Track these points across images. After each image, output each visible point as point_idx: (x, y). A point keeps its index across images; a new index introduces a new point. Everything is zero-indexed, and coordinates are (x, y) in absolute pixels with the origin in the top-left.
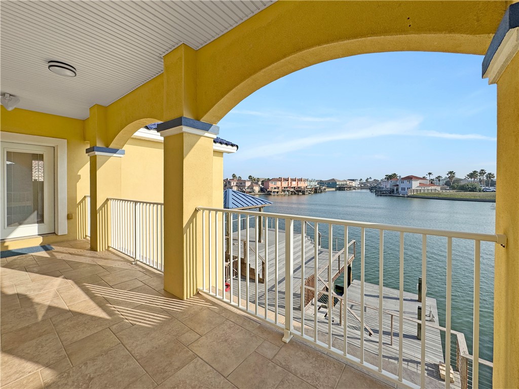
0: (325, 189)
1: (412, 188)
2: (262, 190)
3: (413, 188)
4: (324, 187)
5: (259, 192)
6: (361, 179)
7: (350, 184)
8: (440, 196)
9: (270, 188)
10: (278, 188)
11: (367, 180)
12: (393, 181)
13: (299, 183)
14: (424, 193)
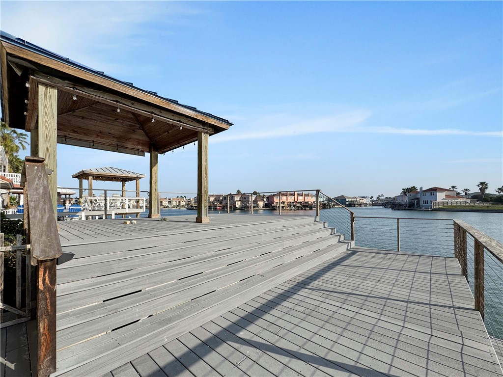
0: (334, 205)
1: (436, 200)
2: (266, 205)
3: (438, 201)
4: (332, 204)
5: (263, 207)
6: (372, 197)
7: (361, 201)
8: (474, 208)
9: (275, 203)
10: (284, 202)
11: (378, 198)
12: (412, 194)
13: (306, 198)
14: (452, 206)
